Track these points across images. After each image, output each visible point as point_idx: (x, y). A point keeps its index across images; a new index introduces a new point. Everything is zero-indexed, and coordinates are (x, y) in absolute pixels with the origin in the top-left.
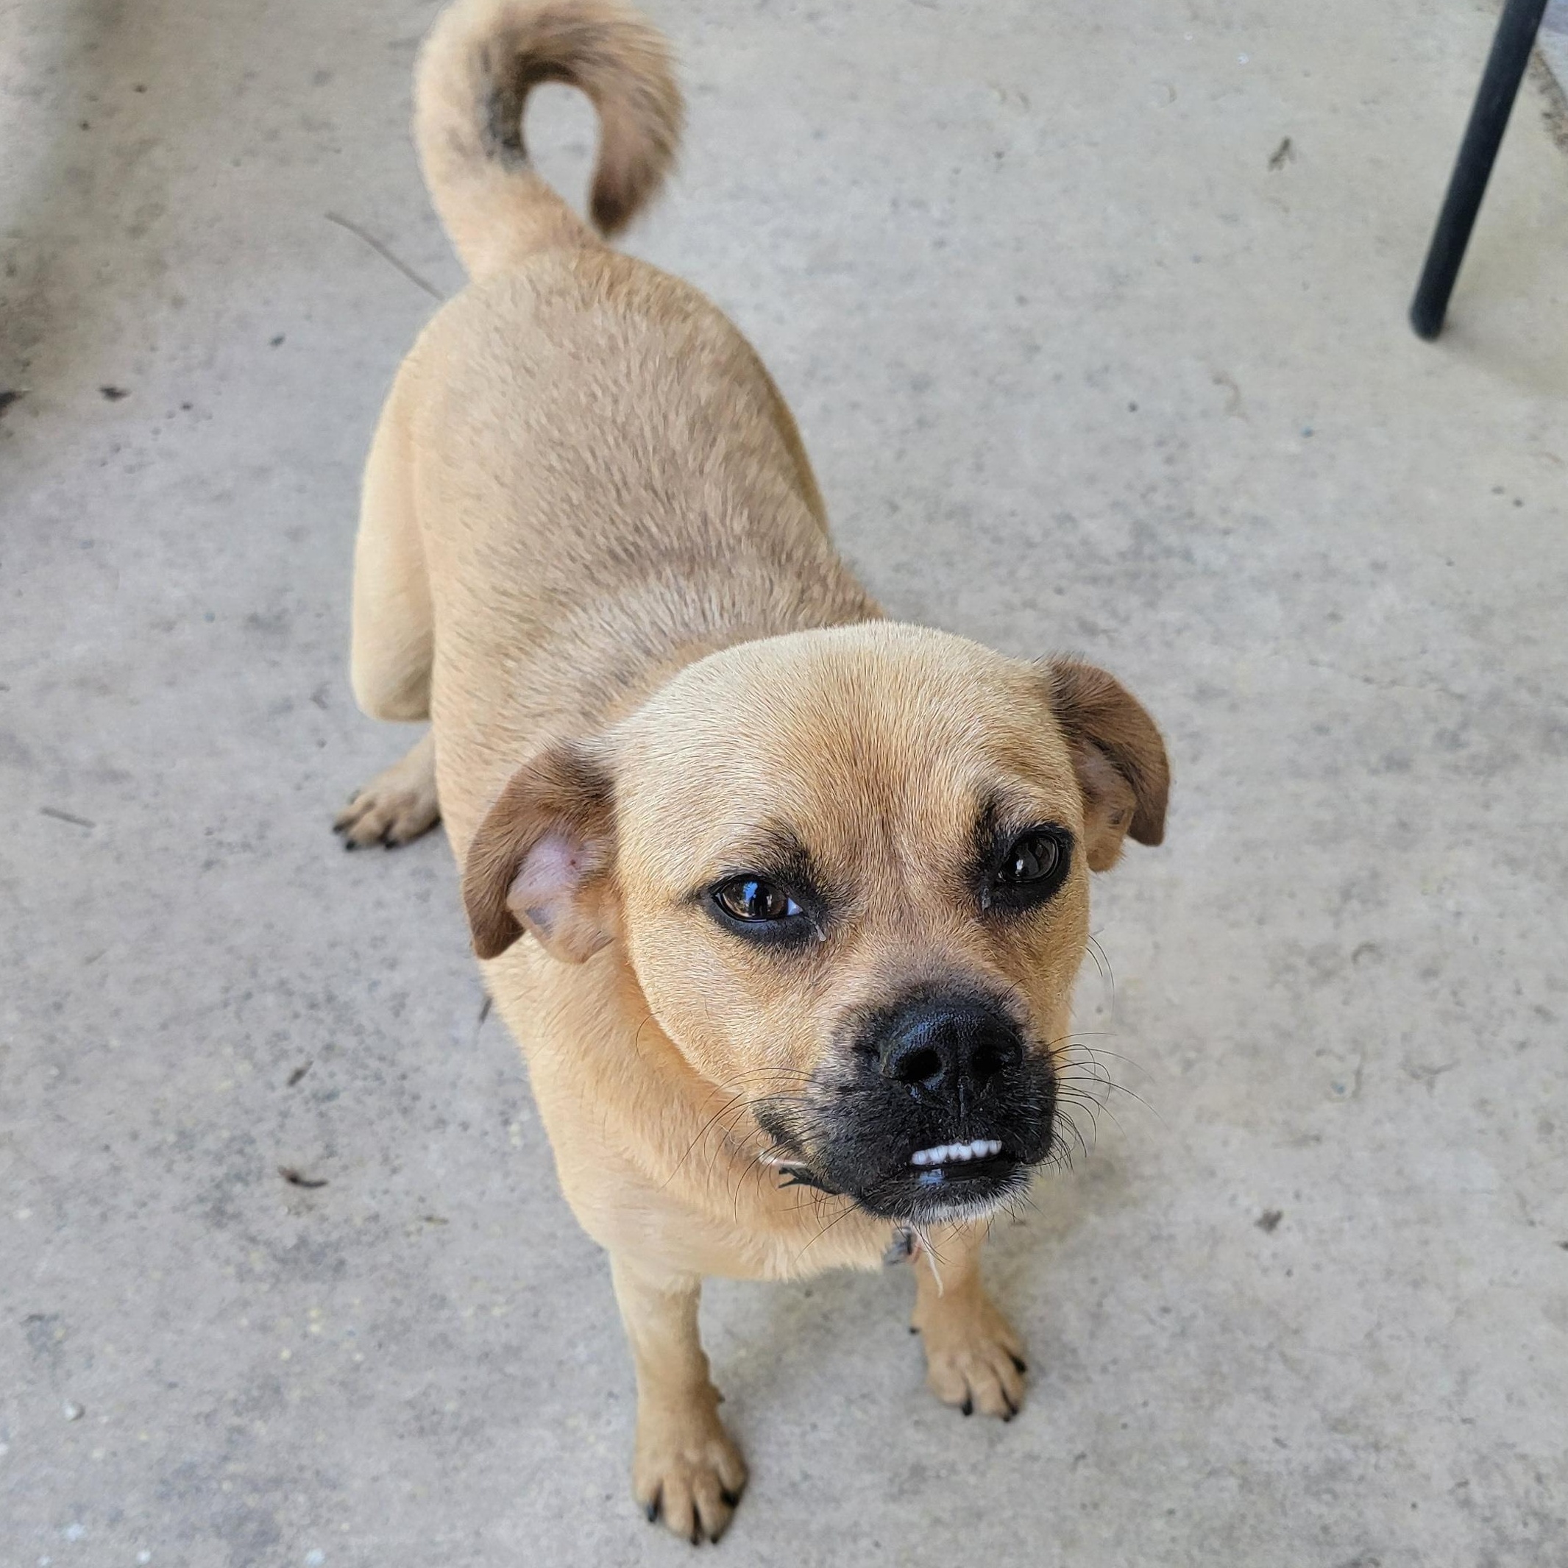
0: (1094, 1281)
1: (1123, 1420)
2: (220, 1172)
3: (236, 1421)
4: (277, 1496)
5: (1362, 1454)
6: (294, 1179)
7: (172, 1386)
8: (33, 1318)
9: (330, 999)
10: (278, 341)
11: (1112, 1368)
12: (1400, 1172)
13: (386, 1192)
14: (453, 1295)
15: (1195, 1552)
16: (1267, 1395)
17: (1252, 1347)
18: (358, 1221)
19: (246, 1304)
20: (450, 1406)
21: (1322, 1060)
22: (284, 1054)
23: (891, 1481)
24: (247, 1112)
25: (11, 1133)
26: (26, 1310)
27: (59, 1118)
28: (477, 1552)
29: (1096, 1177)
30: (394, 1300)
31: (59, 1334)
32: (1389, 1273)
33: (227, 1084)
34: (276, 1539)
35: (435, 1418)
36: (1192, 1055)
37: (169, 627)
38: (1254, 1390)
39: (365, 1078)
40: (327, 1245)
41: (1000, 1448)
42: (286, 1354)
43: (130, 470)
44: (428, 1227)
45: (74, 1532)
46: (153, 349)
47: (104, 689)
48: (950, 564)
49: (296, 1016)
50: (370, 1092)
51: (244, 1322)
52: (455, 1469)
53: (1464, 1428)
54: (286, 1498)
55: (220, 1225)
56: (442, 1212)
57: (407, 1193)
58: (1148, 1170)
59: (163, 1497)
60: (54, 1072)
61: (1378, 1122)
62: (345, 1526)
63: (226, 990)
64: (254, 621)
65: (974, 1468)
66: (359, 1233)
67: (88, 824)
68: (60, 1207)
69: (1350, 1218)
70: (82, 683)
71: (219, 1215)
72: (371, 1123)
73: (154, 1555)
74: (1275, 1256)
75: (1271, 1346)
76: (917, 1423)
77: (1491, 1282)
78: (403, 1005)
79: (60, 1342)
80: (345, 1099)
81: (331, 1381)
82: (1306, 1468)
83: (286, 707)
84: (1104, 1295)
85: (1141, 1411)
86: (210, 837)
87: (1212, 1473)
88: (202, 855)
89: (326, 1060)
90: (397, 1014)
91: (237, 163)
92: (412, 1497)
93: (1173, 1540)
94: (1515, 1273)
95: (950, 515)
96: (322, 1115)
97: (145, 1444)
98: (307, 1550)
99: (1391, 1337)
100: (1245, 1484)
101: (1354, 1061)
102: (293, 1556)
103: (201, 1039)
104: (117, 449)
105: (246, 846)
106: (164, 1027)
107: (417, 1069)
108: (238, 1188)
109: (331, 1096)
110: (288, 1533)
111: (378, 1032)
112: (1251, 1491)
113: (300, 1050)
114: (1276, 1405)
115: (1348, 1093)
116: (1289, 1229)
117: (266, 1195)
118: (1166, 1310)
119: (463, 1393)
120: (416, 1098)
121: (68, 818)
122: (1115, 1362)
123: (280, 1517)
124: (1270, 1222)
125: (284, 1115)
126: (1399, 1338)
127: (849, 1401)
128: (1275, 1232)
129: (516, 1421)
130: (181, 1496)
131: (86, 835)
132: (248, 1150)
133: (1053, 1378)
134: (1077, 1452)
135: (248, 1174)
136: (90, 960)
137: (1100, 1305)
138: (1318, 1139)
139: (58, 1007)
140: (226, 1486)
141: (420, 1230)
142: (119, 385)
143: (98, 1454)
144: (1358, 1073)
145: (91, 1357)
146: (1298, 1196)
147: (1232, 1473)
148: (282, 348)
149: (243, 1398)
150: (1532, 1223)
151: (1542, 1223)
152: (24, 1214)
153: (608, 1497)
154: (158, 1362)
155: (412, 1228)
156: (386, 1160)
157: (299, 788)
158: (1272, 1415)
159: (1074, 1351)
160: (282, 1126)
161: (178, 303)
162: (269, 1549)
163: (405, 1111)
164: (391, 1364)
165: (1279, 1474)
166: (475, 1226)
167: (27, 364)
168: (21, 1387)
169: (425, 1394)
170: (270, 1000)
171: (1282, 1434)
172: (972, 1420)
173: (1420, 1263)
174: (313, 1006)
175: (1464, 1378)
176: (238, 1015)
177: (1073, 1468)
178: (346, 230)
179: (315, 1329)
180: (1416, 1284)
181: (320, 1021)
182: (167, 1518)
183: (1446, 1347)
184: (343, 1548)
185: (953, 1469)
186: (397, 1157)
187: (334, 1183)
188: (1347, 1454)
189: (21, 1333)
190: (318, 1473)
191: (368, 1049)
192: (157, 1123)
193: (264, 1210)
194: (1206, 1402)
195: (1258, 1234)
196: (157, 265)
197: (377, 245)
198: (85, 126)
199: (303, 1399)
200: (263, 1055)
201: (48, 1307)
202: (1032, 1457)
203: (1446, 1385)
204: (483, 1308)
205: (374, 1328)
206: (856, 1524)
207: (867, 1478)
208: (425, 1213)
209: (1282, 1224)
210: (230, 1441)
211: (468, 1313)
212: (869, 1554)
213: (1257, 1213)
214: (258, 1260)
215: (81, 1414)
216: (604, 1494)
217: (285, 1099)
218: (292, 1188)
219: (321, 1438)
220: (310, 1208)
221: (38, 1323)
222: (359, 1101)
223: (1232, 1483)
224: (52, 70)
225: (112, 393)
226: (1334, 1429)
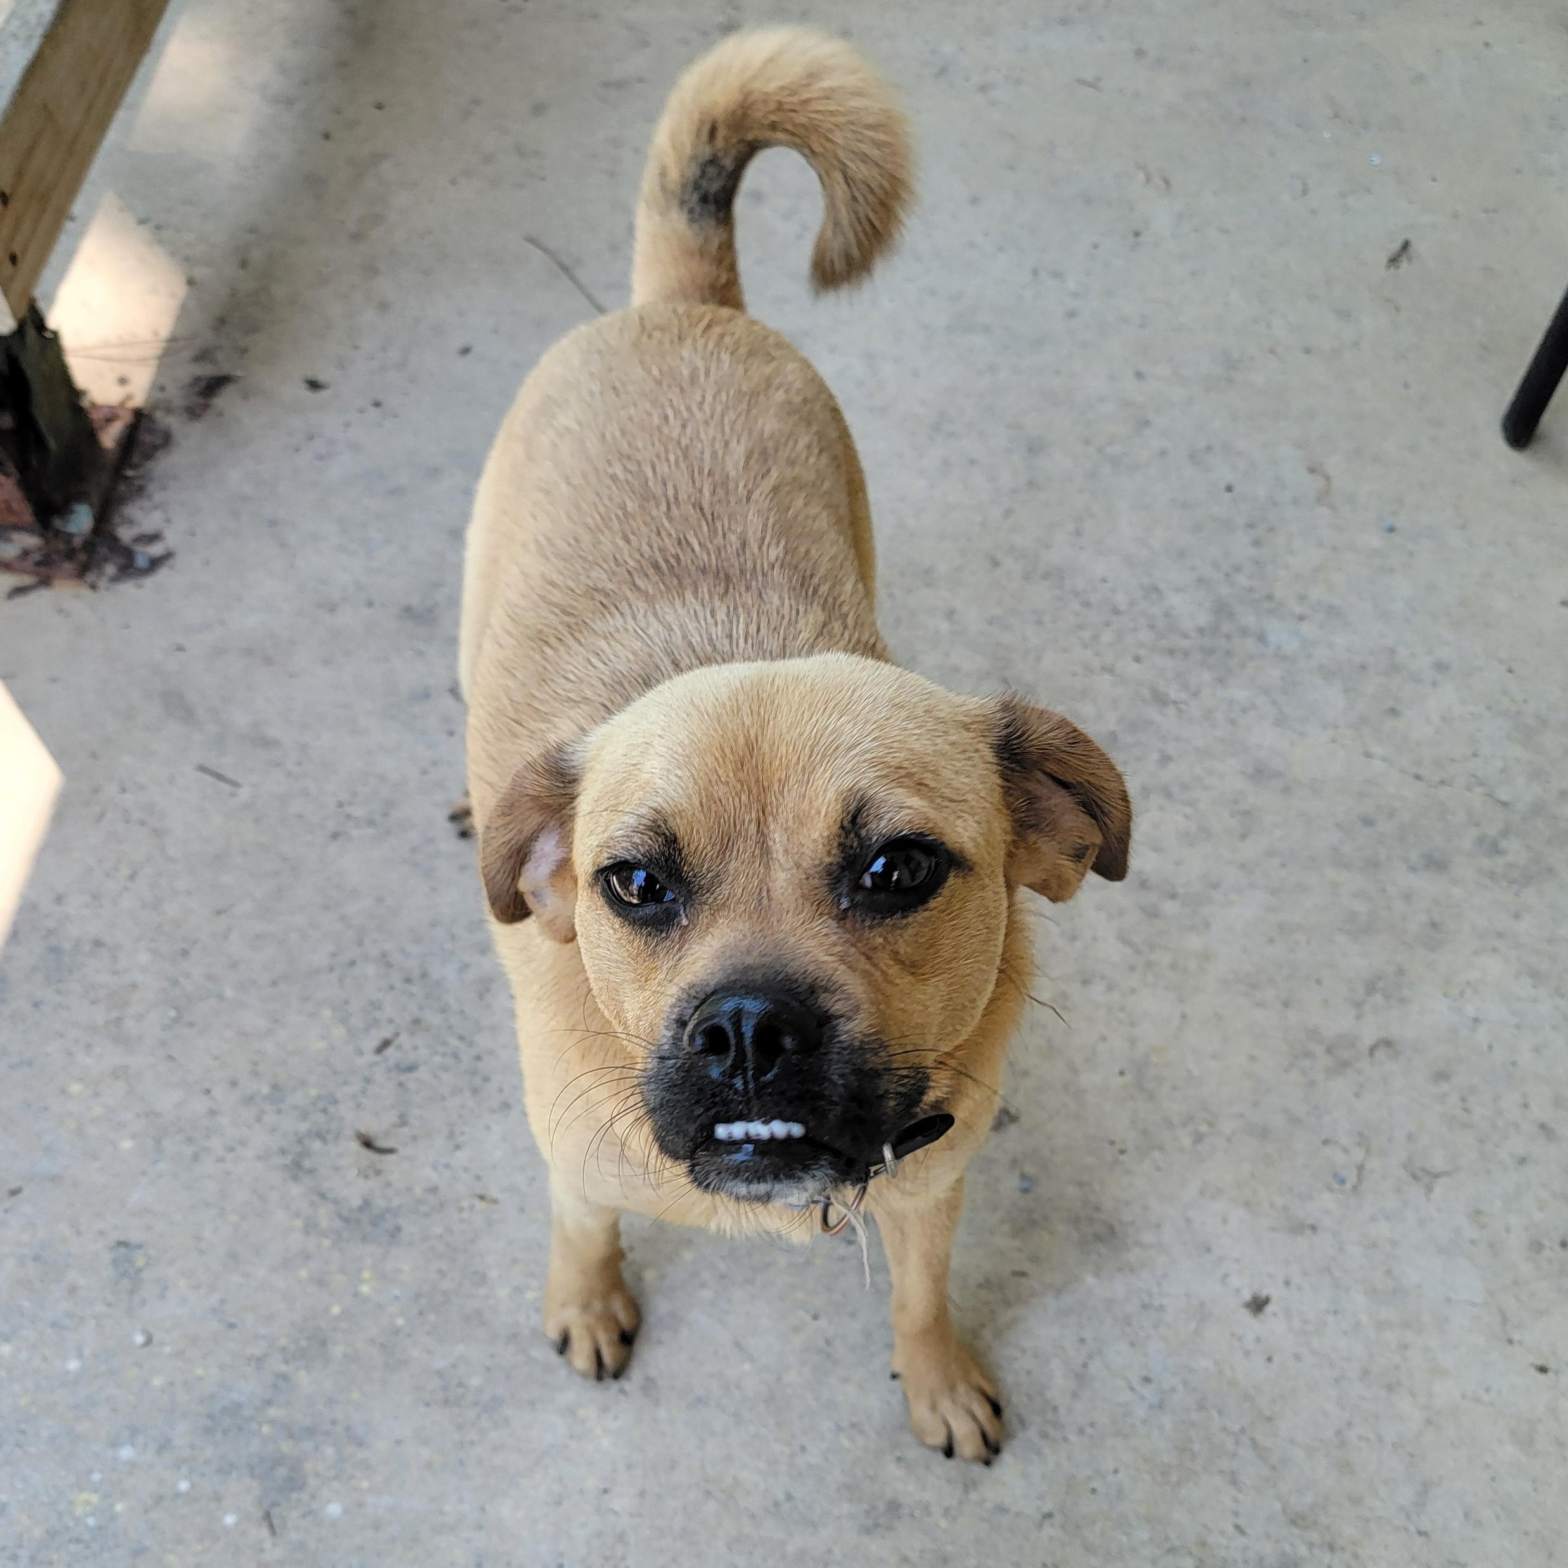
0: (1082, 1341)
1: (1093, 1485)
2: (304, 1127)
3: (283, 1368)
4: (308, 1446)
5: (1316, 1551)
6: (368, 1144)
7: (232, 1326)
8: (121, 1244)
9: (424, 975)
10: (465, 351)
11: (1089, 1431)
12: (1389, 1273)
13: (447, 1166)
14: (493, 1274)
16: (1234, 1480)
17: (1225, 1429)
18: (418, 1191)
19: (307, 1257)
20: (475, 1381)
21: (1329, 1152)
22: (376, 1023)
23: (867, 1513)
24: (335, 1073)
25: (127, 1067)
26: (116, 1236)
27: (171, 1058)
28: (480, 1527)
29: (1098, 1238)
30: (440, 1272)
31: (140, 1262)
32: (1365, 1373)
33: (321, 1045)
34: (302, 1487)
35: (460, 1391)
36: (1204, 1128)
37: (332, 608)
38: (1222, 1472)
39: (444, 1054)
40: (388, 1210)
41: (974, 1496)
42: (336, 1310)
43: (320, 458)
44: (480, 1205)
45: (126, 1453)
46: (356, 348)
47: (268, 661)
48: (1039, 623)
49: (392, 988)
50: (446, 1069)
51: (304, 1274)
52: (472, 1443)
53: (1419, 1540)
54: (317, 1448)
55: (295, 1178)
56: (494, 1193)
57: (466, 1170)
58: (1148, 1237)
59: (208, 1431)
60: (173, 1013)
61: (1373, 1219)
62: (365, 1484)
63: (334, 955)
64: (408, 611)
65: (946, 1511)
66: (419, 1202)
67: (235, 784)
68: (158, 1142)
69: (1335, 1312)
70: (249, 652)
71: (297, 1168)
72: (443, 1098)
73: (193, 1486)
74: (1258, 1339)
75: (1243, 1430)
76: (899, 1459)
77: (1463, 1396)
78: (488, 990)
79: (140, 1270)
80: (423, 1073)
81: (372, 1341)
82: (1261, 1559)
83: (426, 695)
84: (1091, 1356)
85: (1110, 1478)
86: (340, 810)
87: (1171, 1550)
88: (331, 825)
89: (412, 1033)
90: (481, 997)
91: (453, 182)
92: (429, 1465)
94: (1488, 1390)
95: (1046, 576)
96: (401, 1085)
97: (201, 1378)
98: (329, 1501)
99: (1360, 1438)
101: (1357, 1154)
102: (314, 1506)
103: (306, 999)
104: (311, 438)
105: (371, 823)
106: (274, 983)
107: (491, 1053)
108: (317, 1145)
109: (412, 1068)
110: (312, 1482)
111: (462, 1012)
113: (391, 1021)
114: (1240, 1491)
115: (1348, 1185)
116: (1275, 1315)
117: (341, 1155)
118: (1147, 1380)
119: (488, 1369)
120: (486, 1079)
121: (220, 777)
122: (1092, 1425)
123: (308, 1466)
124: (1258, 1305)
125: (368, 1080)
126: (1367, 1440)
127: (839, 1429)
128: (1260, 1317)
129: (532, 1404)
130: (225, 1433)
131: (233, 795)
132: (331, 1109)
133: (1032, 1433)
134: (1046, 1510)
135: (328, 1132)
136: (219, 913)
137: (1085, 1365)
138: (1314, 1228)
139: (185, 953)
140: (266, 1429)
141: (472, 1207)
142: (322, 378)
143: (157, 1382)
144: (1361, 1168)
145: (166, 1288)
146: (1287, 1283)
147: (1189, 1553)
148: (470, 356)
149: (292, 1347)
150: (1510, 1342)
151: (1520, 1342)
152: (127, 1144)
153: (606, 1491)
154: (223, 1302)
155: (465, 1204)
156: (451, 1135)
157: (425, 772)
158: (1235, 1500)
159: (1055, 1409)
160: (364, 1092)
161: (383, 306)
162: (294, 1496)
163: (475, 1091)
164: (428, 1333)
165: (1235, 1561)
166: (522, 1210)
167: (245, 351)
168: (100, 1308)
169: (454, 1366)
170: (371, 970)
171: (1241, 1521)
172: (950, 1463)
173: (1397, 1367)
174: (408, 980)
175: (1426, 1488)
176: (341, 980)
177: (1040, 1526)
178: (539, 252)
179: (365, 1289)
180: (1390, 1388)
181: (412, 995)
182: (209, 1452)
183: (1412, 1455)
184: (361, 1505)
185: (926, 1509)
186: (462, 1134)
187: (403, 1151)
188: (1303, 1551)
189: (107, 1257)
190: (348, 1429)
191: (450, 1027)
192: (255, 1074)
193: (337, 1169)
194: (1174, 1478)
195: (1245, 1315)
196: (371, 270)
197: (565, 268)
198: (327, 136)
199: (345, 1355)
200: (357, 1022)
201: (135, 1237)
202: (1001, 1509)
203: (1406, 1494)
204: (518, 1290)
205: (418, 1296)
206: (829, 1551)
207: (846, 1507)
208: (479, 1192)
209: (1269, 1310)
210: (275, 1386)
211: (503, 1293)
213: (1247, 1295)
214: (324, 1216)
215: (149, 1341)
216: (602, 1487)
217: (372, 1065)
218: (365, 1152)
219: (356, 1395)
220: (378, 1173)
221: (123, 1250)
222: (436, 1076)
223: (1189, 1563)
224: (306, 83)
225: (314, 385)
226: (1293, 1523)
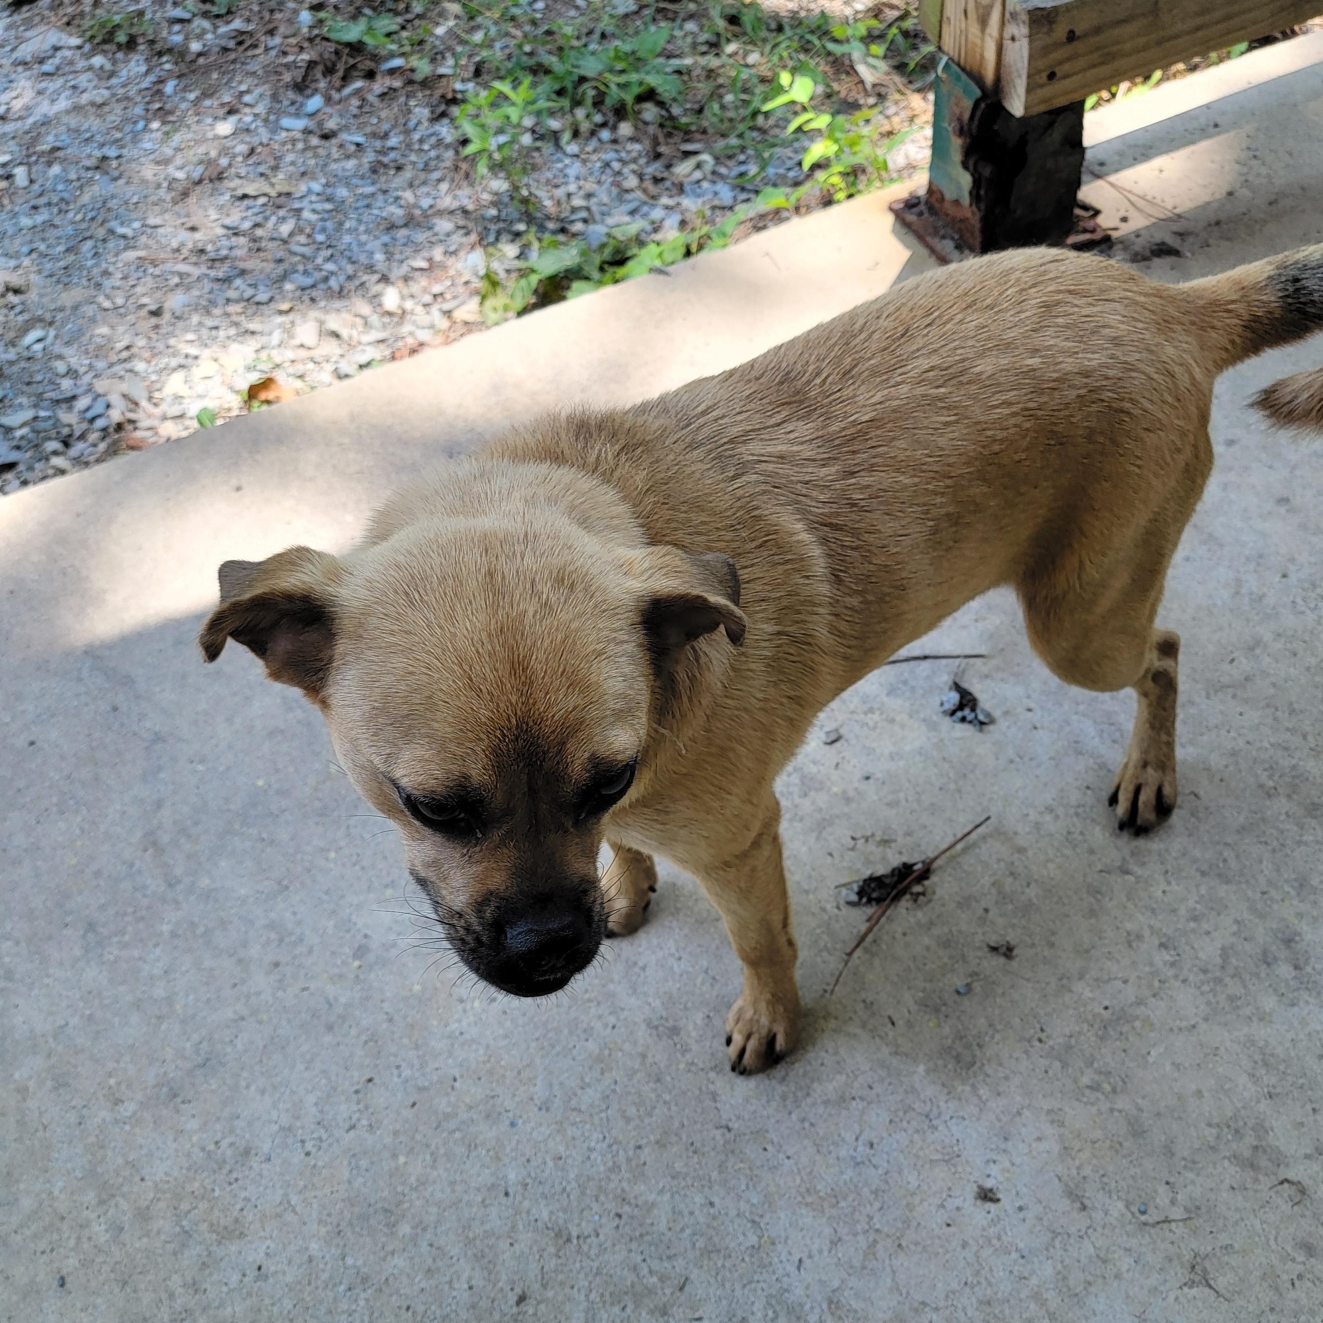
1: (769, 1147)
11: (807, 1125)
15: (688, 1231)
16: (834, 1243)
17: (871, 1218)
21: (1162, 1189)
29: (958, 1058)
41: (712, 1075)
58: (984, 1091)
74: (959, 1209)
84: (862, 1099)
85: (781, 1156)
93: (691, 1213)
100: (755, 1249)
101: (1177, 1213)
112: (752, 1256)
114: (829, 1251)
115: (1143, 1218)
116: (988, 1212)
118: (871, 1145)
122: (812, 1125)
124: (987, 1196)
128: (979, 1202)
133: (780, 1089)
137: (853, 1098)
138: (1084, 1208)
146: (1020, 1209)
147: (760, 1237)
158: (820, 1251)
171: (807, 1263)
185: (685, 1051)
194: (809, 1199)
202: (714, 1096)
206: (623, 1009)
207: (657, 1003)
209: (989, 1206)
212: (606, 1026)
213: (989, 1184)
223: (753, 1240)
226: (830, 1302)
